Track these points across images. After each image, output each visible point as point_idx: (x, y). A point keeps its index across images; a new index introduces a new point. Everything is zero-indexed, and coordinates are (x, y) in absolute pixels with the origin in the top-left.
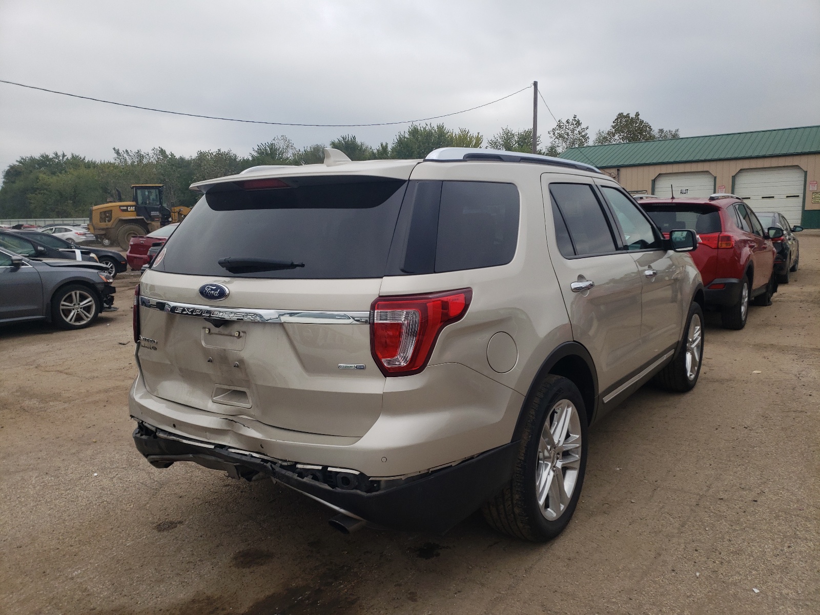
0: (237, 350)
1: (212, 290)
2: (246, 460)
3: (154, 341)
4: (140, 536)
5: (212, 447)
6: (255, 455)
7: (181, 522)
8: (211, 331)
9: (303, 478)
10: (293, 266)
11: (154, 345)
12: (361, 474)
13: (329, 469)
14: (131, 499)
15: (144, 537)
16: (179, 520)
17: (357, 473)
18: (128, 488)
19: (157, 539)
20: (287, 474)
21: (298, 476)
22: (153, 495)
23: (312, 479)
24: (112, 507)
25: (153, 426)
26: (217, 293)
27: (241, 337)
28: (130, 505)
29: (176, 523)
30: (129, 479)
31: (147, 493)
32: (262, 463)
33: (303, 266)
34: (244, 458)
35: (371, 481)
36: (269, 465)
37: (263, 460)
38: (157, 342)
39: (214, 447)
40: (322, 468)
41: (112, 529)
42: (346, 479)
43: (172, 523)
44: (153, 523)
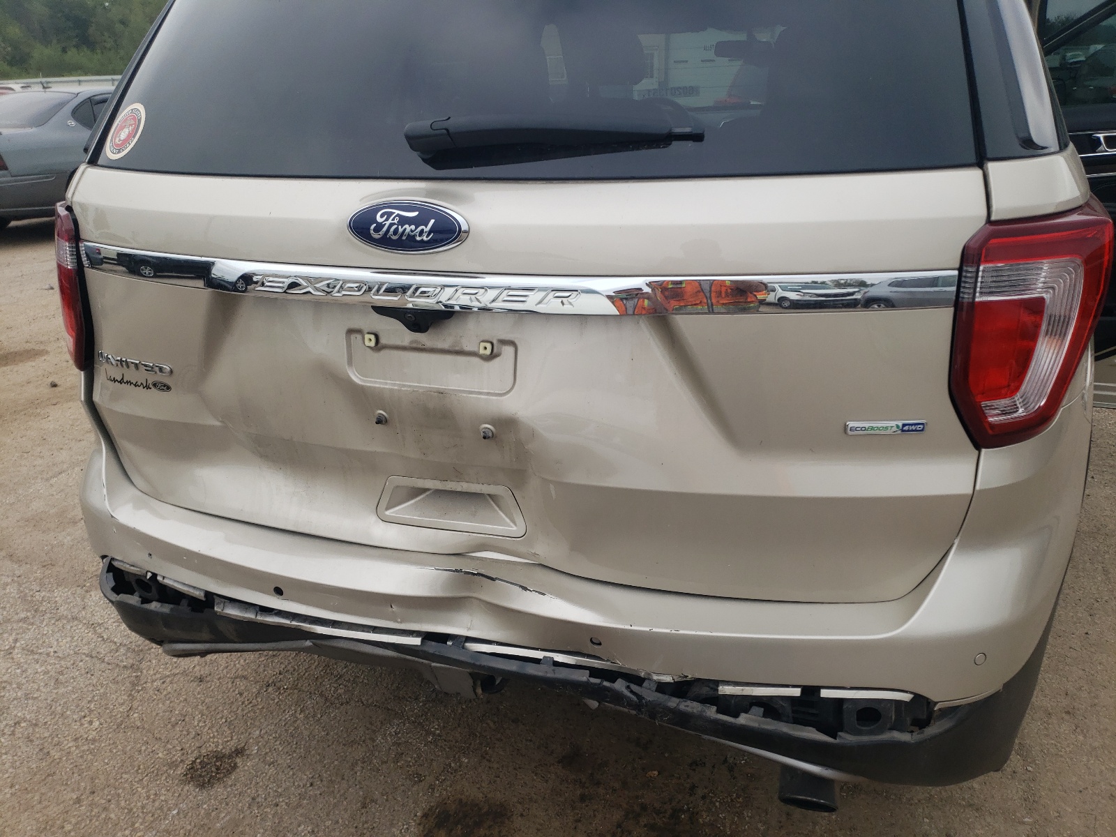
0: (488, 394)
1: (403, 221)
2: (540, 674)
3: (161, 369)
4: (161, 808)
5: (417, 641)
6: (559, 658)
7: (239, 752)
8: (383, 341)
9: (736, 716)
10: (664, 139)
11: (159, 378)
12: (917, 697)
13: (825, 693)
14: (84, 703)
15: (175, 812)
16: (232, 744)
17: (907, 697)
18: (61, 673)
19: (208, 814)
20: (682, 707)
21: (718, 711)
22: (134, 685)
23: (764, 716)
24: (46, 735)
25: (200, 590)
26: (427, 229)
27: (497, 355)
28: (91, 722)
29: (230, 756)
30: (52, 650)
31: (115, 681)
32: (593, 680)
33: (697, 137)
34: (531, 670)
35: (940, 710)
36: (620, 685)
37: (594, 672)
38: (171, 372)
39: (422, 642)
40: (802, 692)
41: (78, 801)
42: (870, 713)
43: (219, 757)
44: (173, 765)
